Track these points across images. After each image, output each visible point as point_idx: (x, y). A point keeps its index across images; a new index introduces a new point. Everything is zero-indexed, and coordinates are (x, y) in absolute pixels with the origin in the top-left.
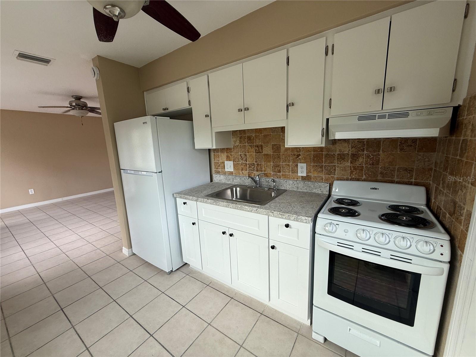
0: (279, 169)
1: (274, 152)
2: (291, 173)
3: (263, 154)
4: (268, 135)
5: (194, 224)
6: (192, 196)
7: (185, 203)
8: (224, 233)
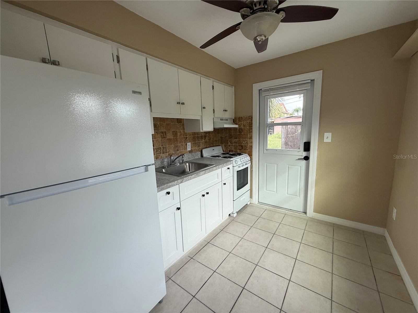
0: (178, 148)
1: (174, 137)
2: (184, 150)
3: (167, 138)
4: (169, 124)
5: (178, 209)
6: (174, 181)
7: (168, 193)
8: (204, 196)
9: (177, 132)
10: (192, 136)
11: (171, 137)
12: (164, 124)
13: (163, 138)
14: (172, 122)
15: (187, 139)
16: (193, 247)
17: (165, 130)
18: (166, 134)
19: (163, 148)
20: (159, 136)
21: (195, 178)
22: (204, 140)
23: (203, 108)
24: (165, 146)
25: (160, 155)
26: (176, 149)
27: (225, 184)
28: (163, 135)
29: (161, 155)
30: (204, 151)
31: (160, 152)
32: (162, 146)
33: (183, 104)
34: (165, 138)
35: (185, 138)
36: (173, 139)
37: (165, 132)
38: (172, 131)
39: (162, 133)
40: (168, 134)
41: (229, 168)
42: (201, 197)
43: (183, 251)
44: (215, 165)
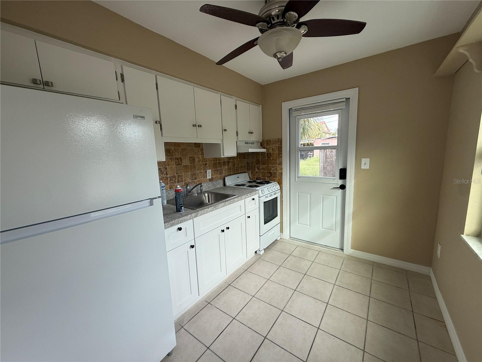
0: (195, 176)
1: (191, 163)
2: (203, 178)
3: (182, 165)
4: (185, 149)
5: (192, 247)
6: (187, 215)
7: (180, 229)
8: (223, 231)
9: (195, 158)
10: (213, 162)
11: (187, 163)
12: (179, 148)
13: (178, 165)
14: (188, 147)
15: (207, 165)
16: (212, 290)
17: (180, 156)
18: (181, 161)
19: (179, 176)
20: (173, 162)
21: (212, 211)
22: (228, 166)
23: (224, 130)
24: (181, 173)
25: (174, 185)
26: (194, 178)
27: (249, 217)
28: (178, 162)
29: (176, 184)
30: (226, 179)
31: (174, 181)
32: (177, 174)
33: (200, 126)
34: (180, 165)
35: (204, 164)
36: (190, 165)
37: (181, 158)
38: (189, 156)
39: (177, 159)
40: (184, 160)
41: (254, 199)
42: (221, 233)
43: (199, 295)
44: (237, 196)
